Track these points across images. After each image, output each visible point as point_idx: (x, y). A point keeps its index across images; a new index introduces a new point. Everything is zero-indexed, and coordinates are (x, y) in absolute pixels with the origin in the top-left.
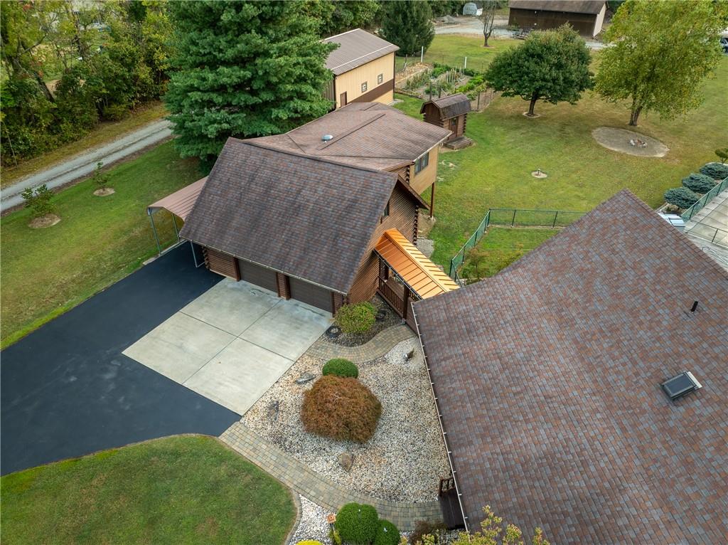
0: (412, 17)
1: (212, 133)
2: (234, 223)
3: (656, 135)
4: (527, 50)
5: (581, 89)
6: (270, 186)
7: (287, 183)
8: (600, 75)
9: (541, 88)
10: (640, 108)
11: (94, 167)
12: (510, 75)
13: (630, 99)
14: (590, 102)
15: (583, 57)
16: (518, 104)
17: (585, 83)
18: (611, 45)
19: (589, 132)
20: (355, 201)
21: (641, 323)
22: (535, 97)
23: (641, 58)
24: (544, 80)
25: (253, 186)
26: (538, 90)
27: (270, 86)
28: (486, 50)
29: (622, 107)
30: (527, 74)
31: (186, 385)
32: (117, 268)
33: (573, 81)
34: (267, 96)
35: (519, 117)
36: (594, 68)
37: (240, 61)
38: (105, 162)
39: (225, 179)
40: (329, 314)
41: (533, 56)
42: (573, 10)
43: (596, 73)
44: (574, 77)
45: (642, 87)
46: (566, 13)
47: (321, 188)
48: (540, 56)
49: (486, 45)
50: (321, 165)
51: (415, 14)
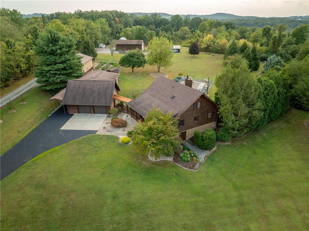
0: (90, 49)
1: (59, 81)
2: (77, 98)
3: (165, 73)
4: (129, 55)
5: (144, 64)
6: (84, 89)
7: (89, 87)
8: (148, 60)
9: (135, 64)
10: (159, 67)
11: (8, 101)
12: (126, 62)
13: (157, 65)
14: (147, 67)
15: (143, 56)
16: (129, 69)
17: (145, 62)
18: (149, 52)
19: (149, 74)
20: (107, 87)
21: (167, 92)
22: (133, 68)
23: (157, 55)
24: (135, 62)
25: (79, 89)
26: (134, 65)
27: (71, 68)
28: (113, 57)
29: (155, 67)
30: (131, 61)
31: (81, 130)
32: (42, 118)
33: (142, 62)
34: (71, 71)
35: (130, 73)
36: (146, 58)
37: (62, 63)
38: (12, 99)
39: (71, 89)
40: (106, 114)
41: (131, 56)
42: (135, 44)
43: (147, 59)
44: (142, 61)
45: (159, 62)
46: (133, 45)
47: (98, 86)
48: (133, 56)
49: (112, 56)
50: (96, 82)
51: (91, 48)
